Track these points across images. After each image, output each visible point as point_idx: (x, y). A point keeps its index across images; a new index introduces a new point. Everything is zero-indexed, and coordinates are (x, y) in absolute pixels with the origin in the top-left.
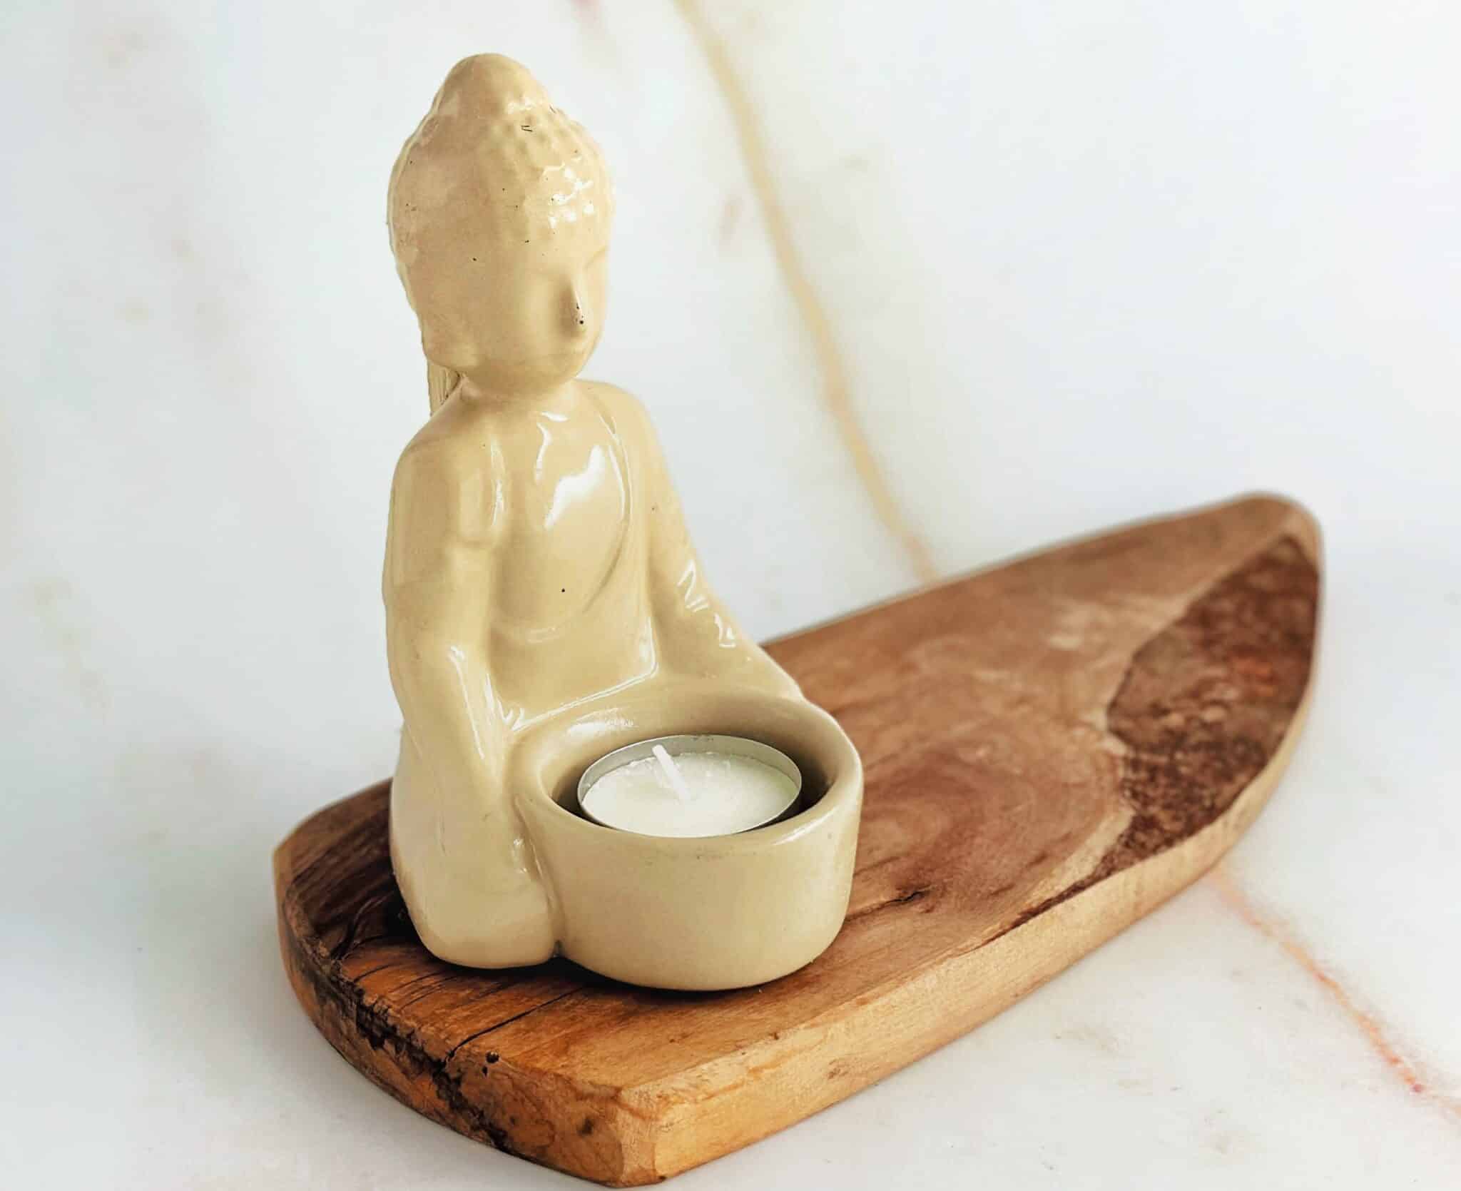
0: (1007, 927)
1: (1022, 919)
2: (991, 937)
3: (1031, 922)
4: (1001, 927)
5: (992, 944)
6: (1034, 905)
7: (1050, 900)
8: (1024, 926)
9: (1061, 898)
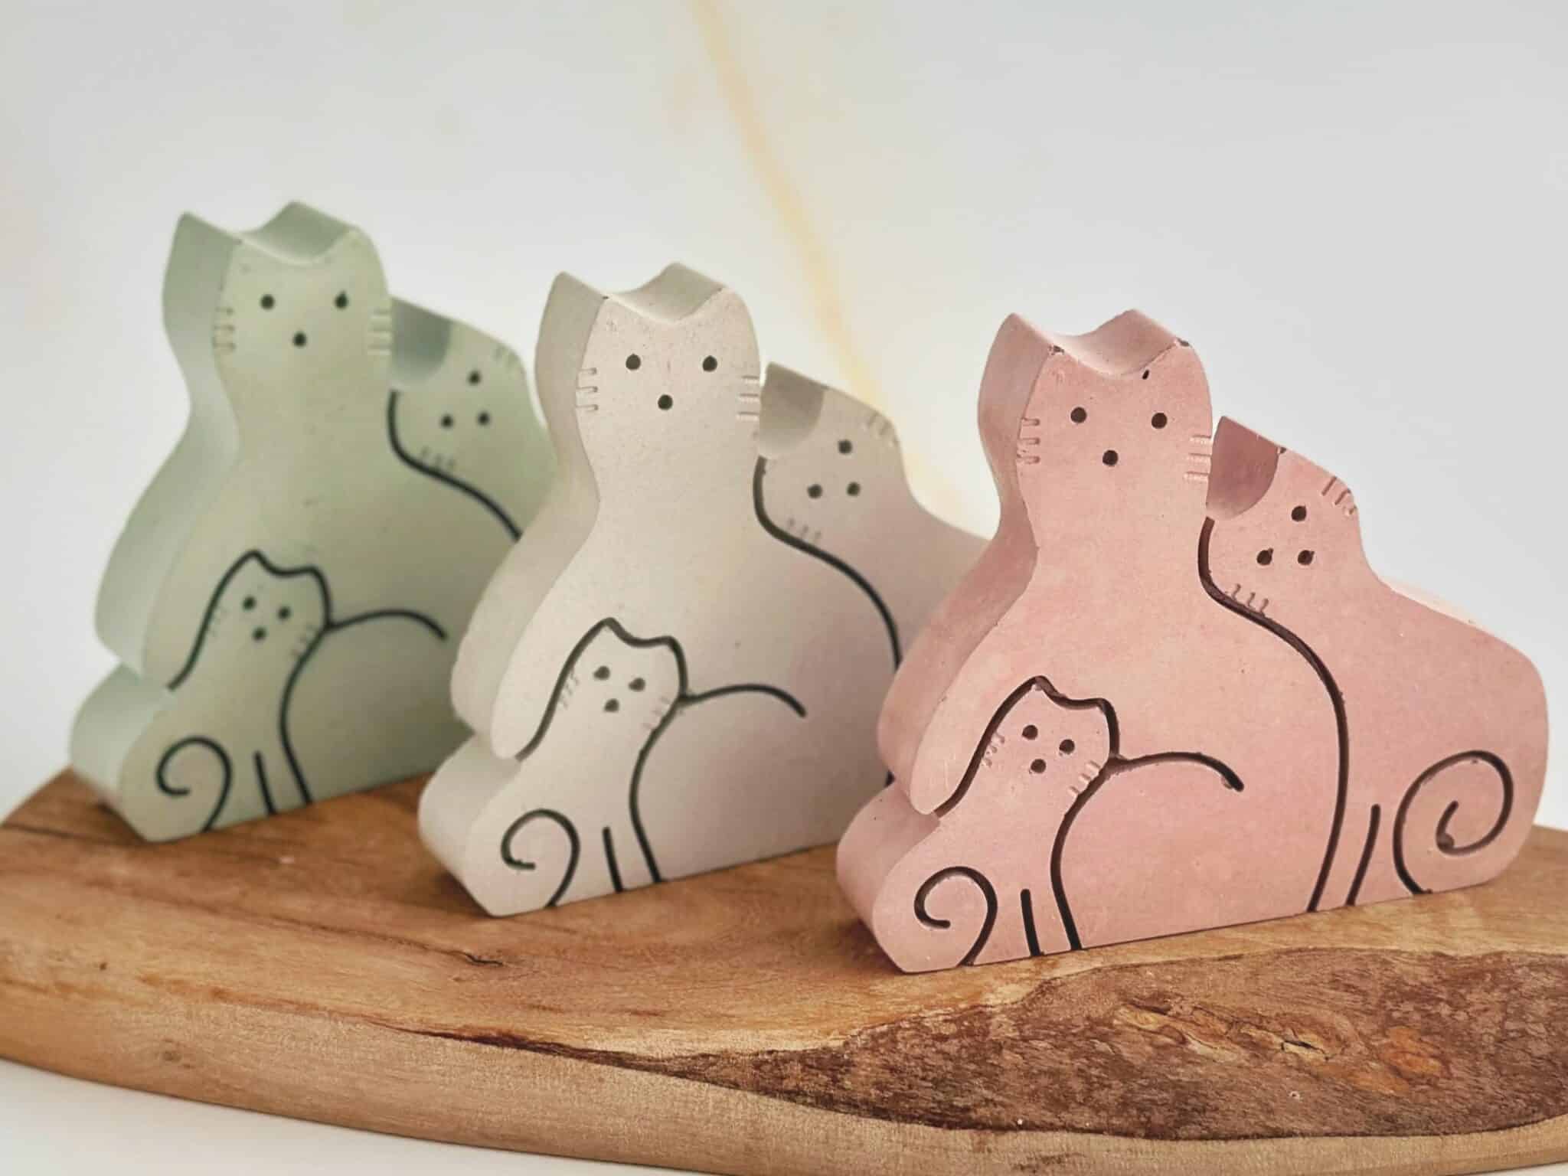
0: (465, 1034)
1: (497, 1039)
2: (436, 1031)
3: (508, 1051)
4: (459, 1030)
5: (432, 1039)
6: (532, 1038)
7: (560, 1046)
8: (494, 1048)
9: (581, 1054)
